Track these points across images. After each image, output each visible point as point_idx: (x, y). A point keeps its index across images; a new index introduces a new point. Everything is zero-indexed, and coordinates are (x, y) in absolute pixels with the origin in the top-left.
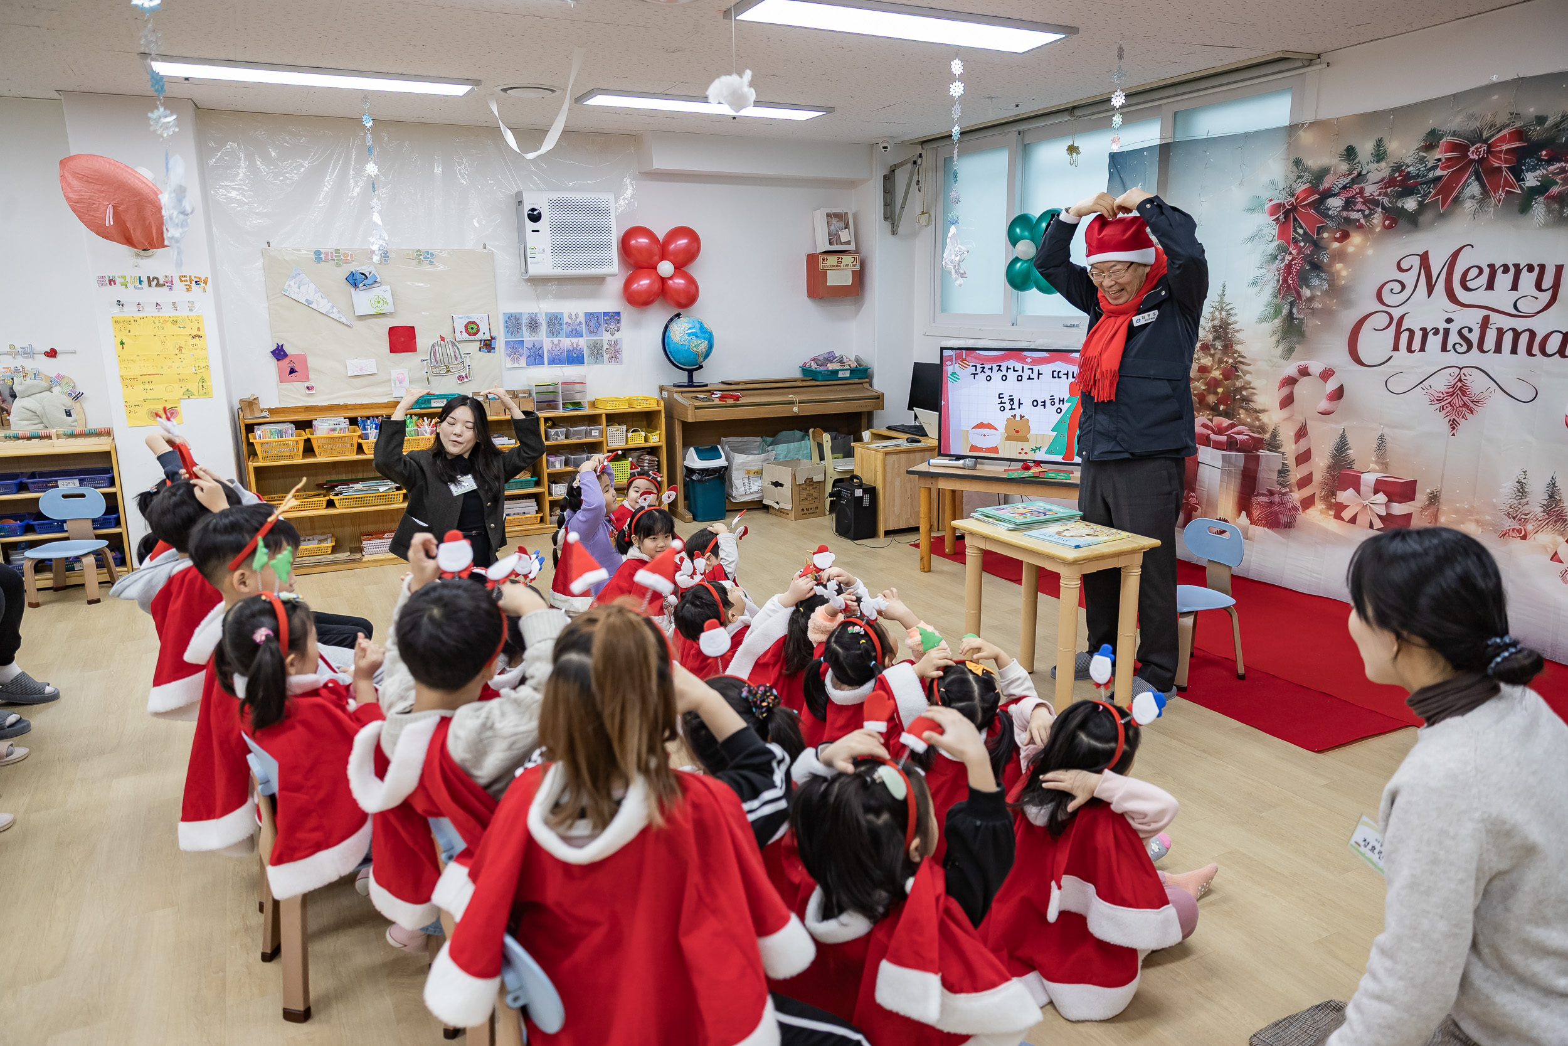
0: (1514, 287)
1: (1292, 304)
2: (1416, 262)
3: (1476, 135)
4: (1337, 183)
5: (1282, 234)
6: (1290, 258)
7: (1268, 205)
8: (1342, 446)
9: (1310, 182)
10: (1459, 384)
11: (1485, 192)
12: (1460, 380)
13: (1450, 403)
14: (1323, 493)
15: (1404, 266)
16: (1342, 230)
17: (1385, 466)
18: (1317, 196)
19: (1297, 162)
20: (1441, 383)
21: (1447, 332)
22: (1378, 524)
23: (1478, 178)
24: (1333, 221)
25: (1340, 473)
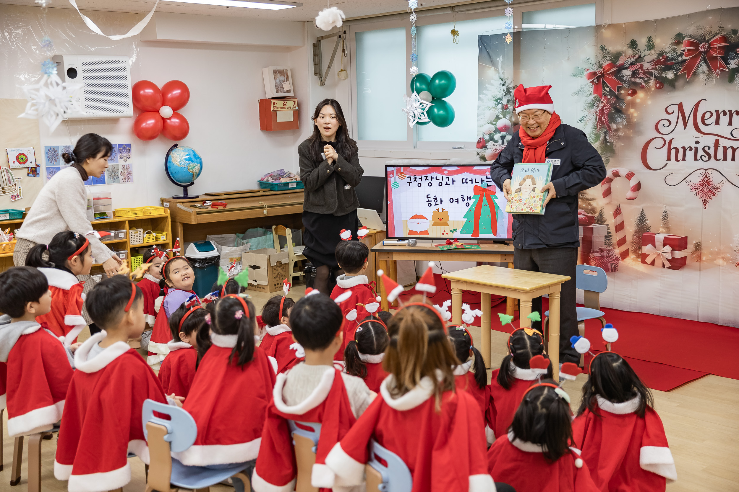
0: (730, 124)
1: (606, 133)
2: (676, 108)
3: (702, 38)
4: (627, 61)
5: (596, 90)
6: (602, 105)
7: (586, 73)
8: (642, 219)
9: (611, 60)
10: (706, 179)
11: (710, 69)
12: (706, 177)
13: (702, 190)
14: (633, 248)
15: (670, 110)
16: (632, 89)
17: (668, 229)
18: (615, 69)
19: (602, 48)
20: (696, 179)
21: (696, 149)
22: (668, 264)
23: (706, 62)
24: (626, 84)
25: (643, 235)
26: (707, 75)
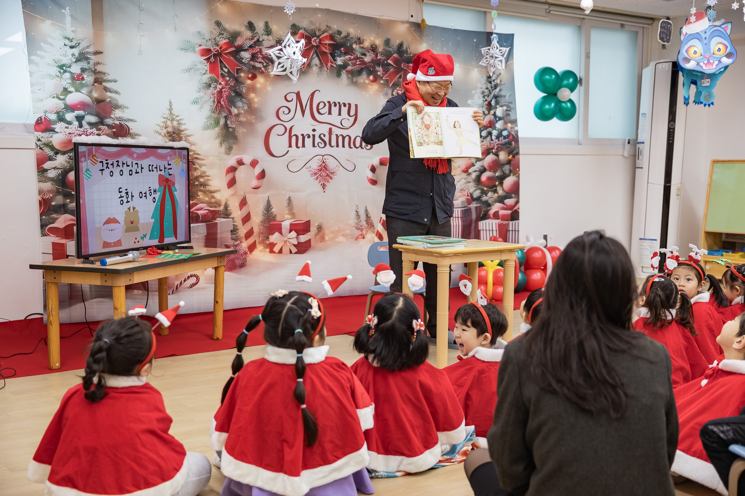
0: (340, 114)
1: (226, 118)
2: (294, 96)
3: (313, 33)
4: (246, 43)
5: (213, 69)
6: (221, 87)
7: (198, 49)
8: (268, 207)
9: (228, 39)
10: (323, 164)
11: (321, 63)
12: (323, 162)
13: (320, 175)
14: (260, 239)
15: (289, 98)
16: (252, 73)
17: (293, 215)
18: (232, 49)
19: (218, 24)
20: (315, 165)
21: (314, 136)
22: (294, 250)
23: (317, 56)
24: (246, 66)
25: (269, 224)
26: (319, 68)
